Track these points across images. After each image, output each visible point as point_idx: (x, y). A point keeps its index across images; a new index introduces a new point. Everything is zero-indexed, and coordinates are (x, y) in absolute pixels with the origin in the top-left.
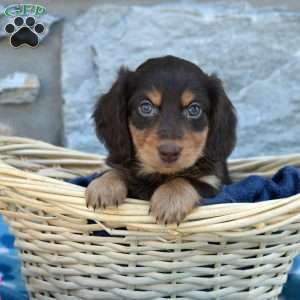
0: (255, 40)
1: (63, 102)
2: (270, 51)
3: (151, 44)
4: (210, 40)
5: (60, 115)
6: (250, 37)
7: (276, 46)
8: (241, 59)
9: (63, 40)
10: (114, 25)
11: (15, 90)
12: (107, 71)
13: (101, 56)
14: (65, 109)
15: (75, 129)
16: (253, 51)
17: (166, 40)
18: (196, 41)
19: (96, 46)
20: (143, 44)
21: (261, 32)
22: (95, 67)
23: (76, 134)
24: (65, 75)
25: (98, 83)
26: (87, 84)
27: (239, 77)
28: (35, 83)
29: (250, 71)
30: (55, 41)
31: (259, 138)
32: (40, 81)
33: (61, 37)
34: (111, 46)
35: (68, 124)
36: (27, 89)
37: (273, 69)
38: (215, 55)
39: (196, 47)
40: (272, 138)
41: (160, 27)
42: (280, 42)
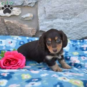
0: (80, 4)
1: (38, 19)
2: (84, 6)
3: (57, 6)
4: (70, 4)
5: (38, 22)
6: (79, 3)
7: (85, 5)
8: (77, 8)
9: (38, 6)
10: (49, 2)
11: (28, 17)
12: (48, 12)
13: (46, 9)
14: (39, 21)
15: (41, 25)
16: (80, 6)
17: (60, 5)
18: (67, 5)
19: (45, 7)
20: (55, 6)
21: (81, 2)
22: (45, 11)
23: (42, 26)
24: (39, 13)
25: (46, 15)
26: (43, 15)
27: (77, 12)
28: (32, 16)
29: (79, 11)
30: (36, 6)
31: (82, 26)
32: (33, 15)
33: (37, 5)
34: (49, 7)
35: (40, 24)
36: (30, 17)
37: (84, 10)
38: (71, 8)
39: (67, 6)
40: (85, 26)
41: (59, 2)
42: (86, 4)
